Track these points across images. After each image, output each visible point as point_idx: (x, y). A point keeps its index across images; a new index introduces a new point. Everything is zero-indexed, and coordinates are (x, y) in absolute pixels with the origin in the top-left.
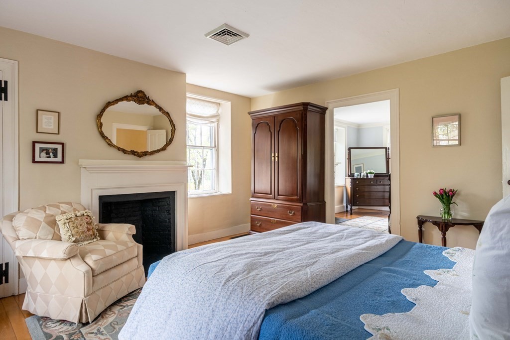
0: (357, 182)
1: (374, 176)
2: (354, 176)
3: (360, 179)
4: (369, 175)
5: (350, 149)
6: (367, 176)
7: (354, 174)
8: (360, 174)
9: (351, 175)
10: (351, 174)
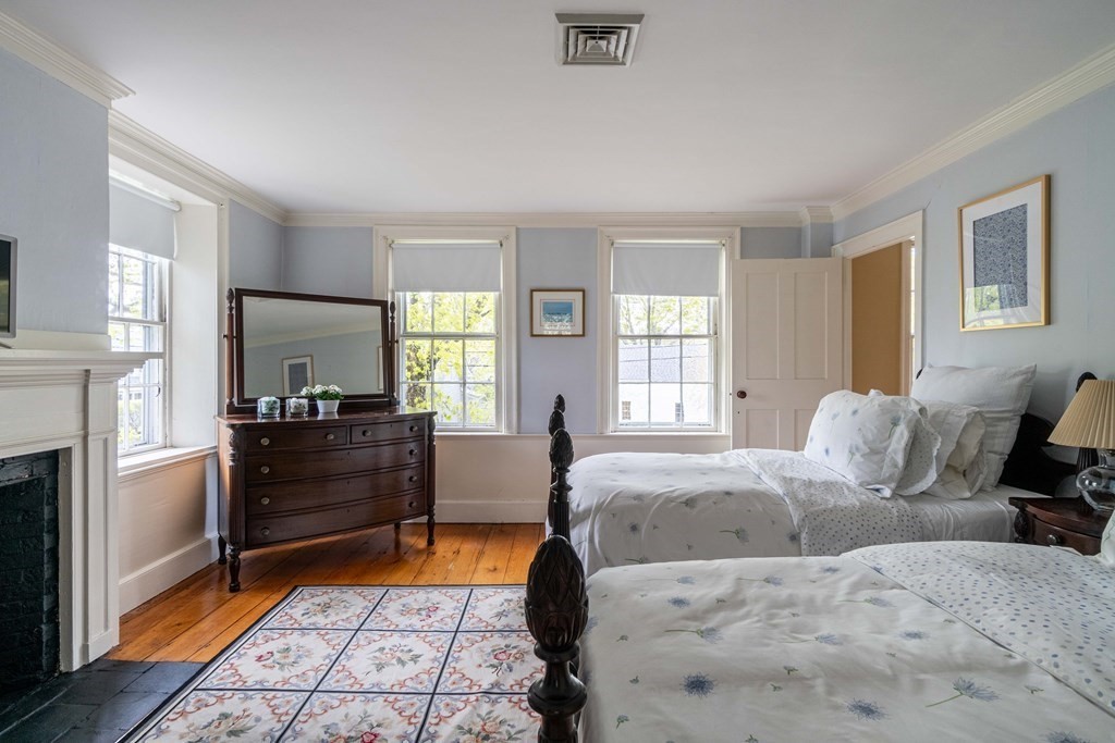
0: (265, 442)
1: (342, 409)
2: (254, 411)
3: (283, 426)
4: (320, 403)
5: (237, 296)
6: (313, 410)
7: (255, 401)
8: (283, 400)
9: (240, 408)
10: (242, 400)
